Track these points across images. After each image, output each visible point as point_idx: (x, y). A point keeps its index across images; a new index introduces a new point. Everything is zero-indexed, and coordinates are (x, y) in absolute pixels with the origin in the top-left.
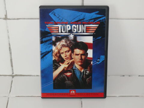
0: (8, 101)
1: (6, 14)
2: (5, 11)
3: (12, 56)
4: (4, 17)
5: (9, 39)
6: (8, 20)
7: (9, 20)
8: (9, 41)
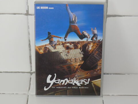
0: (28, 99)
1: (27, 10)
2: (27, 6)
3: (31, 52)
4: (26, 13)
5: (29, 35)
6: (29, 16)
7: (31, 16)
8: (29, 38)
